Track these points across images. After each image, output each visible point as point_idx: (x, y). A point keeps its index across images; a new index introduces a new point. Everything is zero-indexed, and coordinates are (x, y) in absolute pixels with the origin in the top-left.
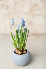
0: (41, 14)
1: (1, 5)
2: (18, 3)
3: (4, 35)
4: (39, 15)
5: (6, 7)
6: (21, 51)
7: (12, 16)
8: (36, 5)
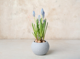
0: (59, 18)
1: (21, 10)
2: (37, 7)
3: (22, 39)
4: (57, 19)
5: (25, 11)
6: (40, 40)
7: (30, 20)
8: (54, 9)
